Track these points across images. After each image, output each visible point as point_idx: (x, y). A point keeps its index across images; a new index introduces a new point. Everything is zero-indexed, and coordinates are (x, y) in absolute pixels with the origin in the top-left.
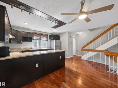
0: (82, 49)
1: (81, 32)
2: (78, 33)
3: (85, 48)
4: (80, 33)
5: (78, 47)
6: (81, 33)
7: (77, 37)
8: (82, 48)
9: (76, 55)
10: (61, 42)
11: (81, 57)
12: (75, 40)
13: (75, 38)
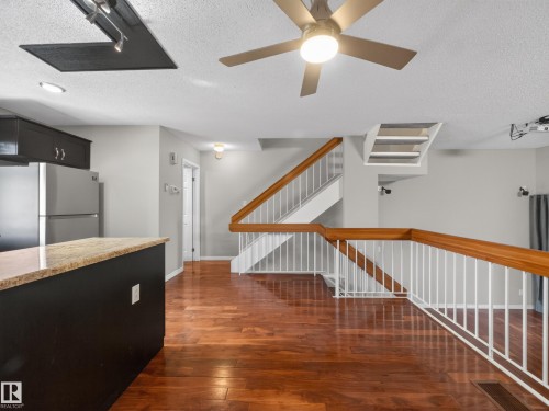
0: (236, 226)
1: (227, 146)
2: (211, 145)
3: (247, 220)
4: (219, 148)
5: (208, 220)
6: (226, 150)
7: (201, 165)
8: (233, 221)
9: (198, 258)
10: (101, 187)
11: (227, 265)
12: (193, 179)
13: (194, 169)
